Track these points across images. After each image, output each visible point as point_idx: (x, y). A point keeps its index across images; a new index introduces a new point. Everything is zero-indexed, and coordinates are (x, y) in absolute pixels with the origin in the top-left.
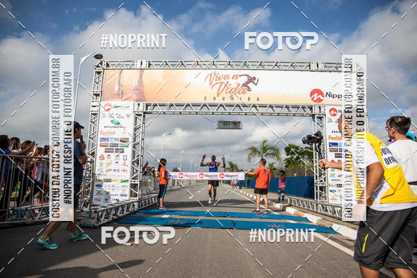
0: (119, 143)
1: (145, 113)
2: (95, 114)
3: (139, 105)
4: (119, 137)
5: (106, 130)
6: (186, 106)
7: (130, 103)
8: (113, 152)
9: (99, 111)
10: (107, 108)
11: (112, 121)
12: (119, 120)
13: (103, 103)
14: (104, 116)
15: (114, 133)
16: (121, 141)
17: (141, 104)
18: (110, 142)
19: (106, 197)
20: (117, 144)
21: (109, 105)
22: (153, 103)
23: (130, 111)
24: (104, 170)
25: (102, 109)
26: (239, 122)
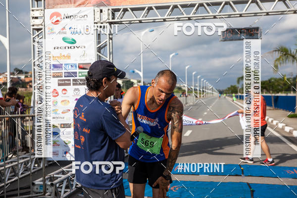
0: (78, 70)
1: (111, 23)
2: (38, 30)
3: (101, 11)
4: (77, 63)
5: (56, 53)
6: (173, 9)
7: (88, 10)
8: (69, 84)
9: (43, 24)
10: (55, 19)
11: (64, 39)
12: (75, 37)
13: (48, 12)
14: (52, 32)
15: (69, 57)
16: (80, 68)
17: (105, 9)
18: (64, 71)
19: (65, 149)
20: (76, 73)
21: (58, 15)
22: (122, 7)
23: (90, 21)
24: (60, 111)
25: (48, 22)
26: (257, 29)
